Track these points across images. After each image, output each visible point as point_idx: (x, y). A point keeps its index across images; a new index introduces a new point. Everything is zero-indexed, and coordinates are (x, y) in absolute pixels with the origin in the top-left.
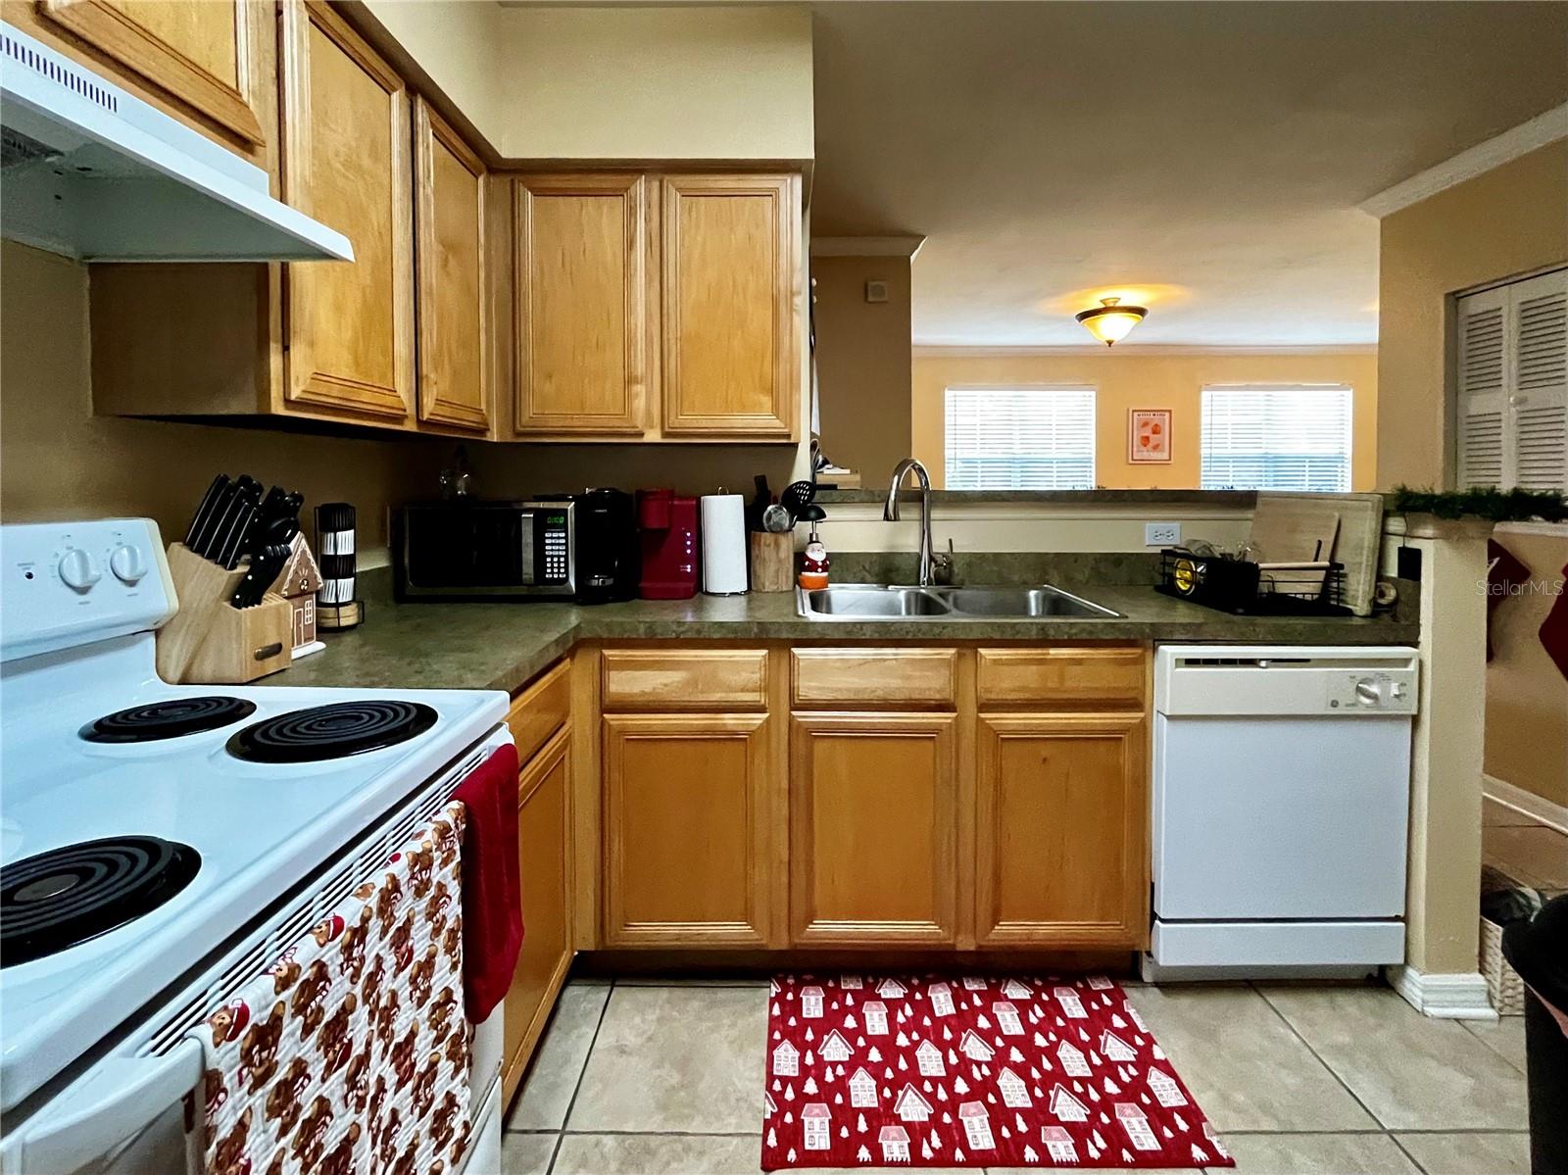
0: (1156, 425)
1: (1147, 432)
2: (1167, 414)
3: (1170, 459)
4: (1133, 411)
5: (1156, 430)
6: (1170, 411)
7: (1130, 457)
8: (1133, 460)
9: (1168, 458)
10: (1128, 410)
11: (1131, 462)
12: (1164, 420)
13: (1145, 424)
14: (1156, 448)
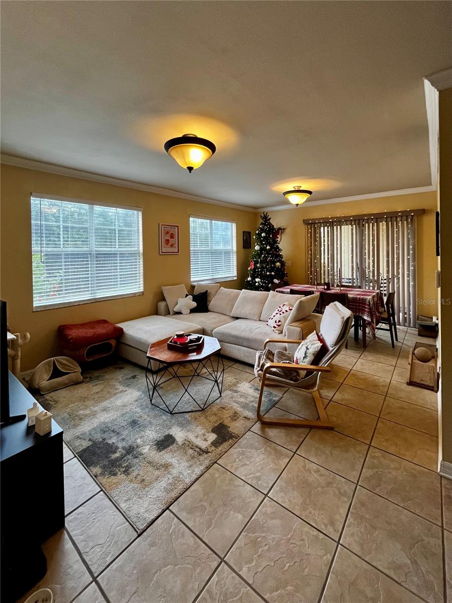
0: (172, 234)
1: (168, 237)
2: (177, 228)
3: (178, 252)
4: (162, 225)
5: (172, 236)
6: (178, 227)
7: (161, 252)
8: (162, 252)
9: (177, 251)
10: (159, 224)
11: (161, 253)
12: (175, 231)
13: (167, 233)
14: (172, 246)
